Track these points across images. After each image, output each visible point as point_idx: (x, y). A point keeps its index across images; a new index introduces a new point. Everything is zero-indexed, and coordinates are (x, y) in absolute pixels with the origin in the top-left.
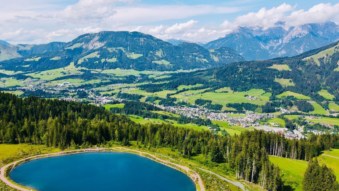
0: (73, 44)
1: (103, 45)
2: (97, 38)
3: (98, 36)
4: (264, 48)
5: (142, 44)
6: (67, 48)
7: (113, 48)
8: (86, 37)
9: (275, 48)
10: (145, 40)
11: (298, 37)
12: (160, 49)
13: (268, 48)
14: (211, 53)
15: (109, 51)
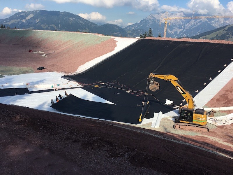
0: (10, 21)
3: (32, 14)
4: (170, 33)
5: (71, 22)
6: (4, 24)
7: (46, 25)
8: (22, 14)
9: (178, 33)
10: (74, 20)
11: (196, 25)
12: (87, 28)
13: (173, 33)
14: (128, 33)
15: (43, 27)
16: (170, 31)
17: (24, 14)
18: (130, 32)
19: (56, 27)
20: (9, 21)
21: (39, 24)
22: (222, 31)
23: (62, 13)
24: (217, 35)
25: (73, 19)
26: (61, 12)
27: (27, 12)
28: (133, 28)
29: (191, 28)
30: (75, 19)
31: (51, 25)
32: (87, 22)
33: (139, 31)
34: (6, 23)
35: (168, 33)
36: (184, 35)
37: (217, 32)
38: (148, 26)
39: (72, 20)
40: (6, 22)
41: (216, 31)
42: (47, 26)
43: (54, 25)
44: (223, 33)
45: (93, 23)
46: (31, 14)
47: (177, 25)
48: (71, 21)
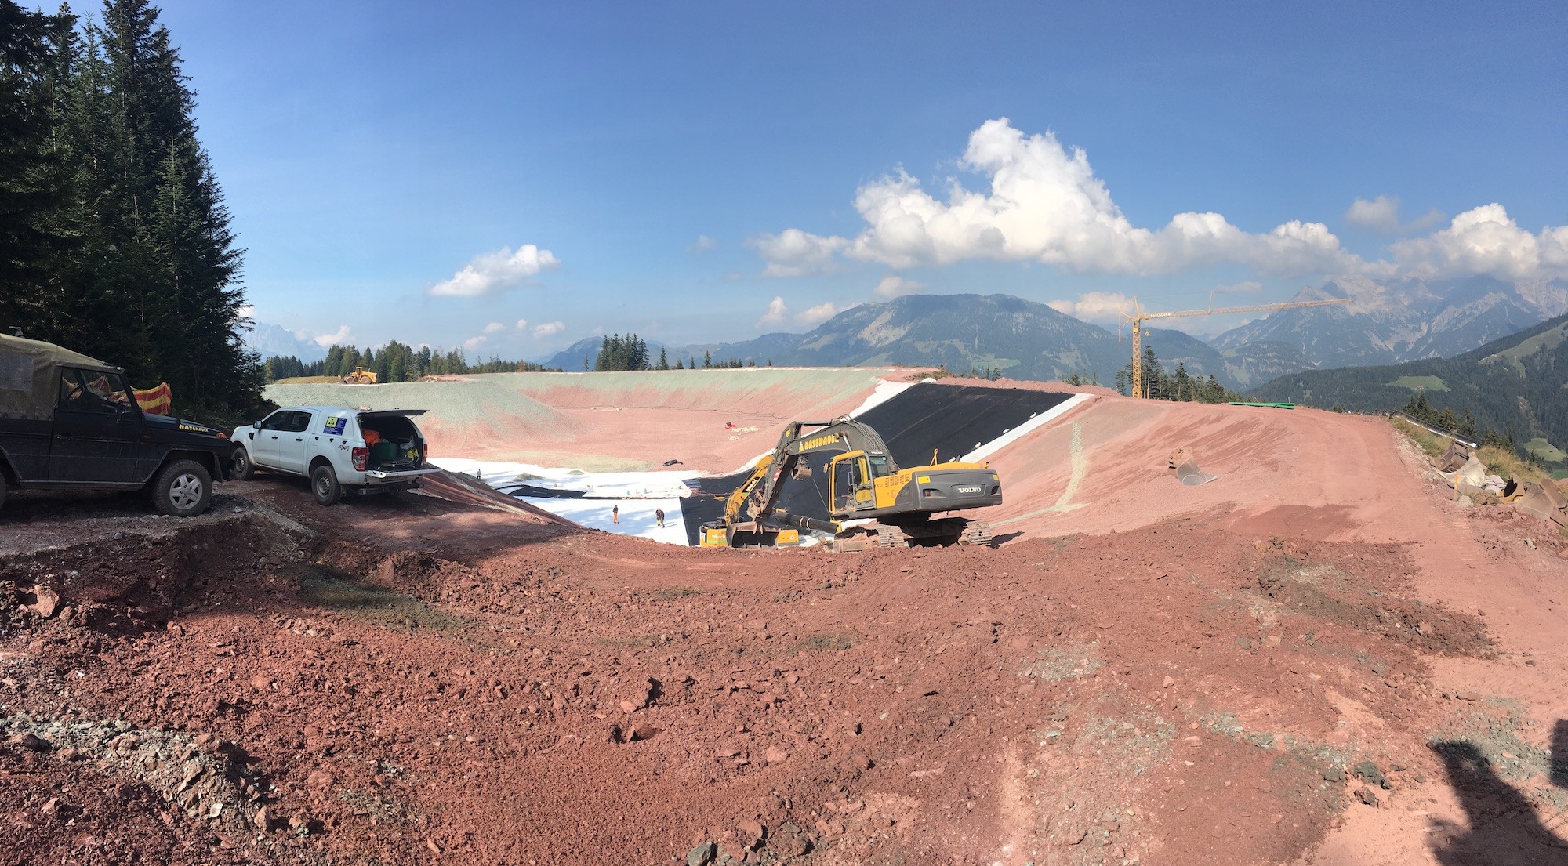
0: (820, 337)
1: (903, 333)
2: (887, 316)
3: (889, 311)
4: (1380, 347)
5: (1018, 329)
6: (803, 347)
7: (931, 342)
8: (859, 314)
9: (1411, 347)
10: (1028, 319)
11: (1470, 315)
12: (1072, 345)
13: (1391, 348)
14: (1227, 359)
15: (920, 350)
16: (1380, 343)
17: (865, 312)
18: (1232, 353)
19: (966, 347)
20: (816, 340)
21: (907, 341)
22: (1558, 329)
23: (988, 301)
24: (1543, 347)
25: (1024, 316)
26: (986, 297)
27: (874, 307)
28: (1244, 340)
29: (1455, 325)
30: (1031, 315)
31: (947, 342)
32: (1076, 325)
33: (1266, 346)
34: (810, 346)
35: (1372, 349)
36: (1431, 354)
37: (1542, 336)
38: (1297, 329)
39: (1021, 320)
40: (808, 343)
41: (1538, 333)
42: (935, 346)
43: (956, 342)
44: (1561, 337)
45: (1092, 328)
46: (886, 312)
47: (1403, 319)
48: (1018, 324)
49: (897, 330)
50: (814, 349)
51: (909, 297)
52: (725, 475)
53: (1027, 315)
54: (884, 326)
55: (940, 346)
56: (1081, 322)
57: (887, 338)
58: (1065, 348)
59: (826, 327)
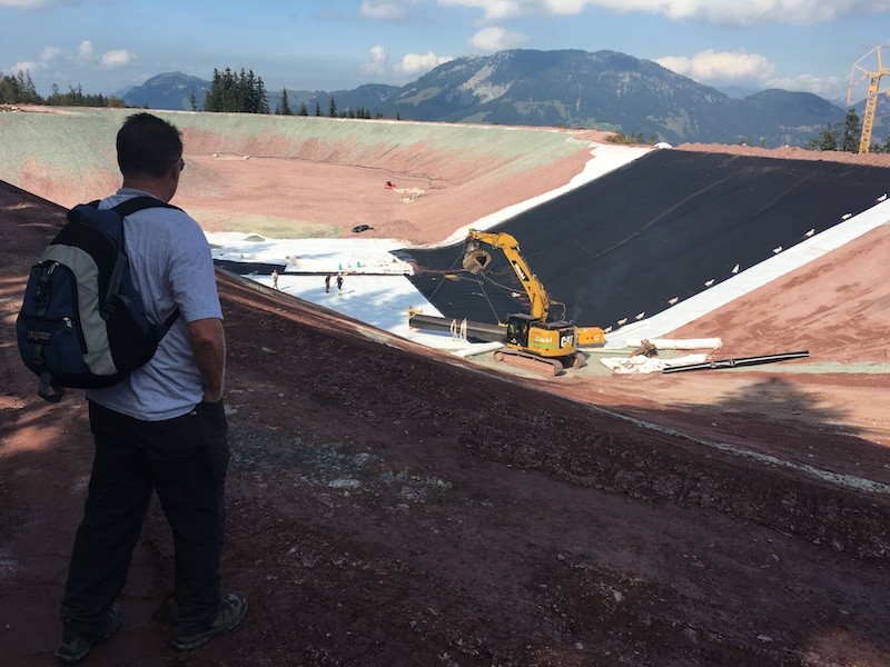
0: (418, 91)
1: (503, 91)
2: (487, 71)
3: (490, 66)
6: (402, 101)
8: (457, 68)
12: (682, 110)
15: (520, 111)
17: (464, 66)
21: (507, 100)
23: (594, 58)
25: (631, 76)
26: (592, 54)
27: (474, 60)
30: (638, 75)
31: (547, 103)
32: (688, 86)
34: (408, 100)
39: (627, 80)
40: (406, 96)
42: (535, 108)
43: (557, 104)
46: (486, 67)
48: (623, 84)
49: (496, 88)
50: (412, 104)
51: (511, 51)
52: (433, 246)
53: (634, 74)
54: (484, 82)
55: (541, 107)
56: (695, 83)
57: (485, 96)
58: (673, 111)
59: (426, 80)
